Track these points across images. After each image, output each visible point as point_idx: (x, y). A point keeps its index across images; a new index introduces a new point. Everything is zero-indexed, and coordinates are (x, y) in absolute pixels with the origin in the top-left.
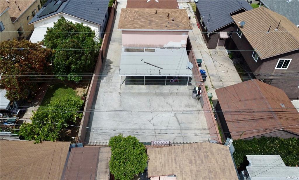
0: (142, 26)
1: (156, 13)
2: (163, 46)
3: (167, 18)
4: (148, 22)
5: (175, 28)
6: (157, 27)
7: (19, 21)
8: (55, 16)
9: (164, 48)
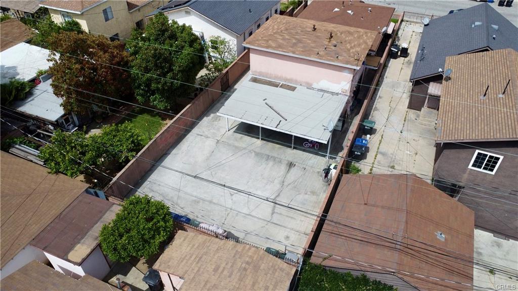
0: (279, 47)
1: (315, 29)
2: (311, 85)
3: (328, 40)
4: (294, 41)
5: (332, 58)
6: (302, 51)
7: (141, 10)
8: (181, 10)
9: (313, 89)
